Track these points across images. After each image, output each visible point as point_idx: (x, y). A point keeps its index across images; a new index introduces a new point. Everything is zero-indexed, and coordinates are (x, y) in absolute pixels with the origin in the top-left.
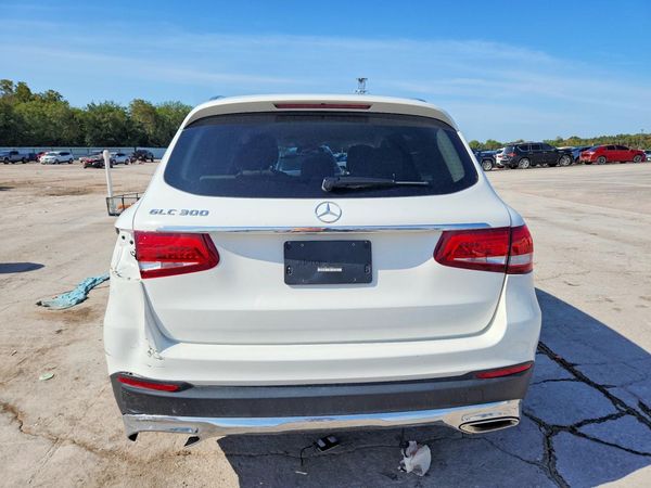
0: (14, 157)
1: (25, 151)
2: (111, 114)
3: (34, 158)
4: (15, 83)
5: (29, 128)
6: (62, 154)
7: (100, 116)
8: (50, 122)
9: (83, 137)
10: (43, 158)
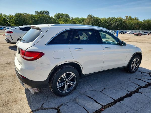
0: (122, 32)
1: (124, 31)
2: (148, 22)
3: (126, 33)
4: (129, 16)
5: (128, 26)
6: (131, 32)
7: (145, 23)
8: (133, 25)
9: (139, 28)
10: (127, 33)
